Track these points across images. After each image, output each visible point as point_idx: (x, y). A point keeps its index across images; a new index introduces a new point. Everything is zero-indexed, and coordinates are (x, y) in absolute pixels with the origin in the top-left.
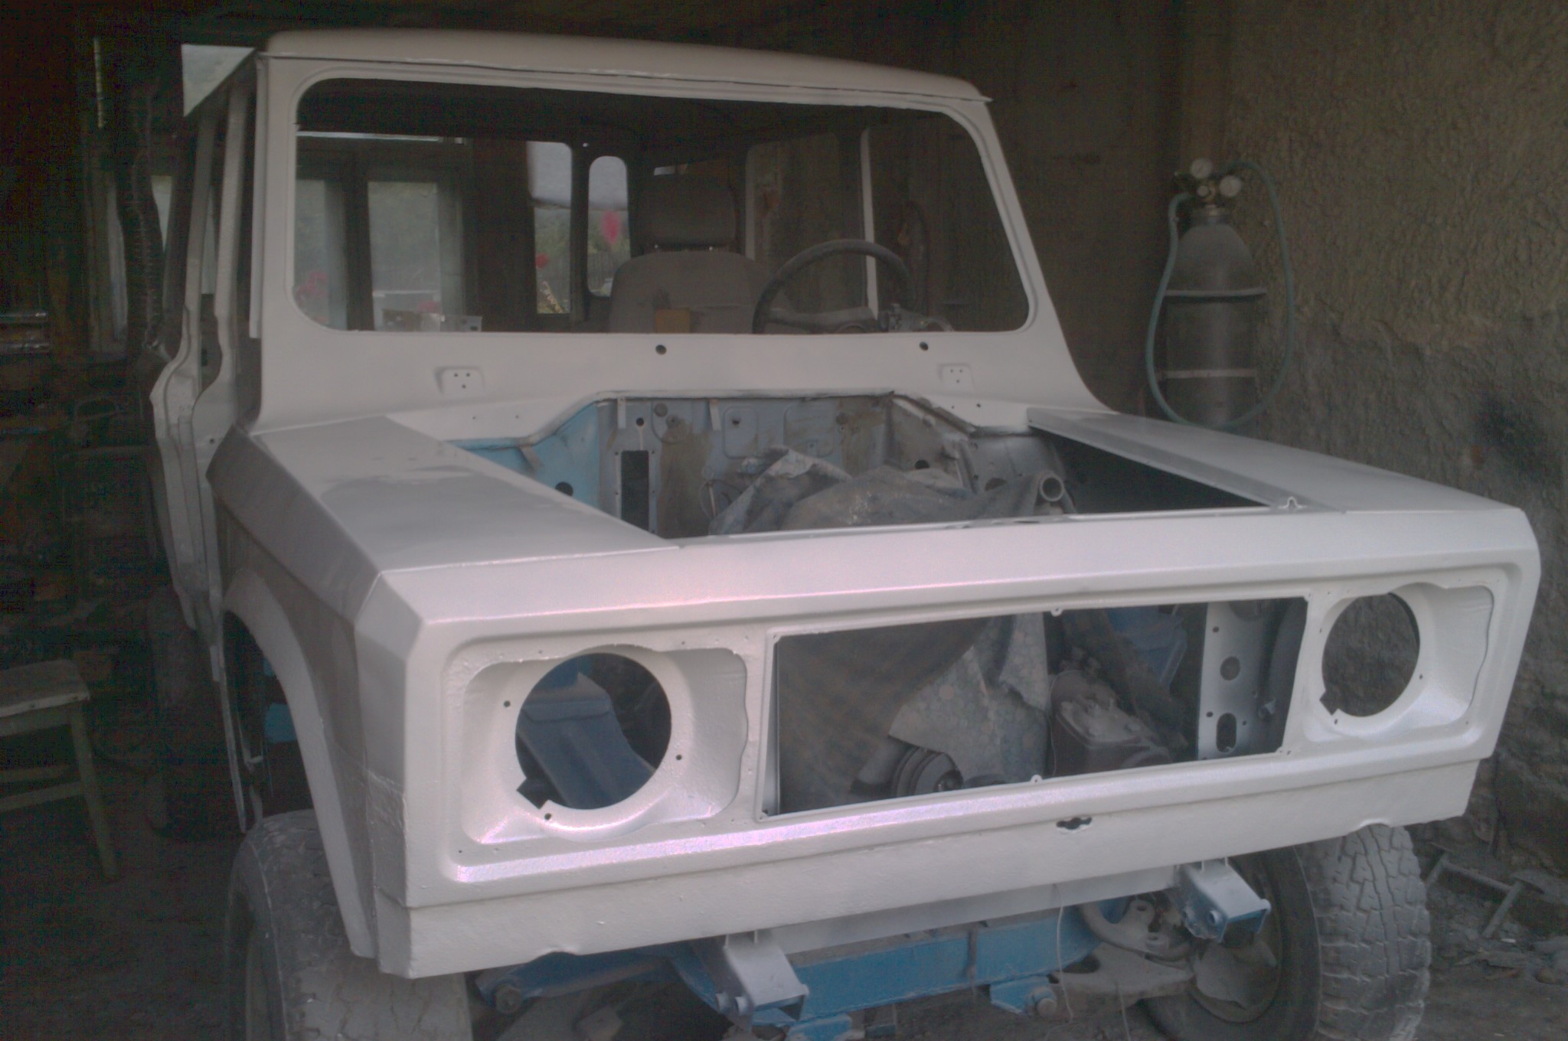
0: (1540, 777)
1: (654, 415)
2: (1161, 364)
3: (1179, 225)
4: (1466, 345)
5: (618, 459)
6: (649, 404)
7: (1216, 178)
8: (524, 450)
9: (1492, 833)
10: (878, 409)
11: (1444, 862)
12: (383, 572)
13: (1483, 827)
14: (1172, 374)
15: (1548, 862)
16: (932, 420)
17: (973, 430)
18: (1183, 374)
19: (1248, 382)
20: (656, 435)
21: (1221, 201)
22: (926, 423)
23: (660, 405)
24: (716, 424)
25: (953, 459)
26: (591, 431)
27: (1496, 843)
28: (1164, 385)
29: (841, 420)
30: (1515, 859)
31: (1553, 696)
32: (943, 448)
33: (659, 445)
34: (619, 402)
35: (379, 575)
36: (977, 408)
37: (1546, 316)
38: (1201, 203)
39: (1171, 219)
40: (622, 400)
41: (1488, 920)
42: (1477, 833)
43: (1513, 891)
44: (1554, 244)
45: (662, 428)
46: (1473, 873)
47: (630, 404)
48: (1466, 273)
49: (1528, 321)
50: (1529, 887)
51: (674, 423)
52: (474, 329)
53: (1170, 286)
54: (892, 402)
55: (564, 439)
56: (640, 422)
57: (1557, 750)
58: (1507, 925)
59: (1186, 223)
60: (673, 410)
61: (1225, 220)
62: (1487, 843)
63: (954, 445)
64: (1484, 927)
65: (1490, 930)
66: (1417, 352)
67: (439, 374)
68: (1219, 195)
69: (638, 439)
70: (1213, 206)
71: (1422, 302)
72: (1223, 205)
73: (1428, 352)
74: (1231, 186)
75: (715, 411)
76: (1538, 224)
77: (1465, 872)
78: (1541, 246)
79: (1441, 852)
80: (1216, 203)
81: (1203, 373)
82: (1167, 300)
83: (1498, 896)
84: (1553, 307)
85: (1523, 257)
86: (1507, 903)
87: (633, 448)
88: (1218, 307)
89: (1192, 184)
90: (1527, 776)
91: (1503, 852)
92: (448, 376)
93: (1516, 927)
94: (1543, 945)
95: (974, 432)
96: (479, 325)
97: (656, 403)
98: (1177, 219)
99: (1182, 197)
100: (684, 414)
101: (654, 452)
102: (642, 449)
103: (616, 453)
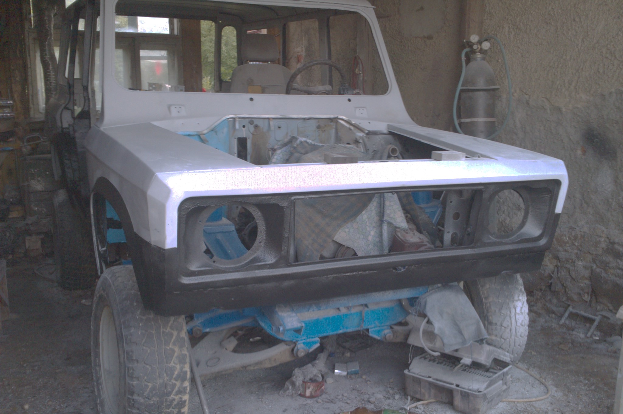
0: (609, 275)
1: (249, 124)
2: (459, 117)
3: (466, 61)
4: (579, 106)
5: (236, 141)
6: (247, 120)
7: (480, 42)
8: (201, 136)
9: (589, 298)
10: (332, 124)
11: (570, 309)
12: (157, 174)
13: (586, 296)
14: (463, 120)
15: (611, 308)
16: (352, 128)
17: (367, 132)
18: (468, 120)
19: (493, 123)
20: (249, 131)
21: (482, 51)
22: (350, 129)
23: (251, 121)
24: (272, 128)
25: (360, 142)
26: (225, 130)
27: (591, 301)
28: (460, 124)
29: (319, 127)
30: (598, 307)
31: (613, 243)
32: (356, 138)
33: (251, 135)
34: (237, 119)
35: (155, 174)
36: (369, 124)
37: (611, 93)
38: (473, 52)
39: (463, 58)
40: (237, 118)
41: (588, 330)
42: (584, 298)
43: (598, 319)
44: (614, 65)
45: (252, 128)
46: (583, 313)
47: (240, 120)
48: (579, 78)
49: (603, 95)
50: (604, 317)
51: (256, 127)
52: (182, 90)
53: (463, 85)
54: (338, 121)
55: (216, 132)
56: (244, 127)
57: (615, 264)
58: (595, 333)
59: (468, 60)
60: (256, 122)
61: (484, 59)
62: (587, 302)
63: (360, 137)
64: (587, 333)
65: (589, 334)
66: (559, 109)
67: (169, 107)
68: (481, 49)
69: (243, 134)
70: (479, 54)
71: (562, 90)
72: (483, 53)
73: (564, 110)
74: (486, 45)
75: (272, 123)
76: (607, 58)
77: (579, 312)
78: (609, 67)
79: (569, 305)
80: (479, 53)
81: (475, 120)
82: (462, 91)
83: (591, 321)
84: (613, 90)
85: (601, 71)
86: (596, 323)
87: (241, 136)
88: (481, 93)
89: (470, 45)
90: (603, 275)
91: (594, 305)
92: (173, 108)
93: (599, 333)
94: (609, 339)
95: (368, 133)
96: (184, 89)
97: (250, 119)
98: (465, 58)
99: (467, 49)
100: (260, 123)
101: (249, 138)
102: (245, 137)
103: (235, 138)
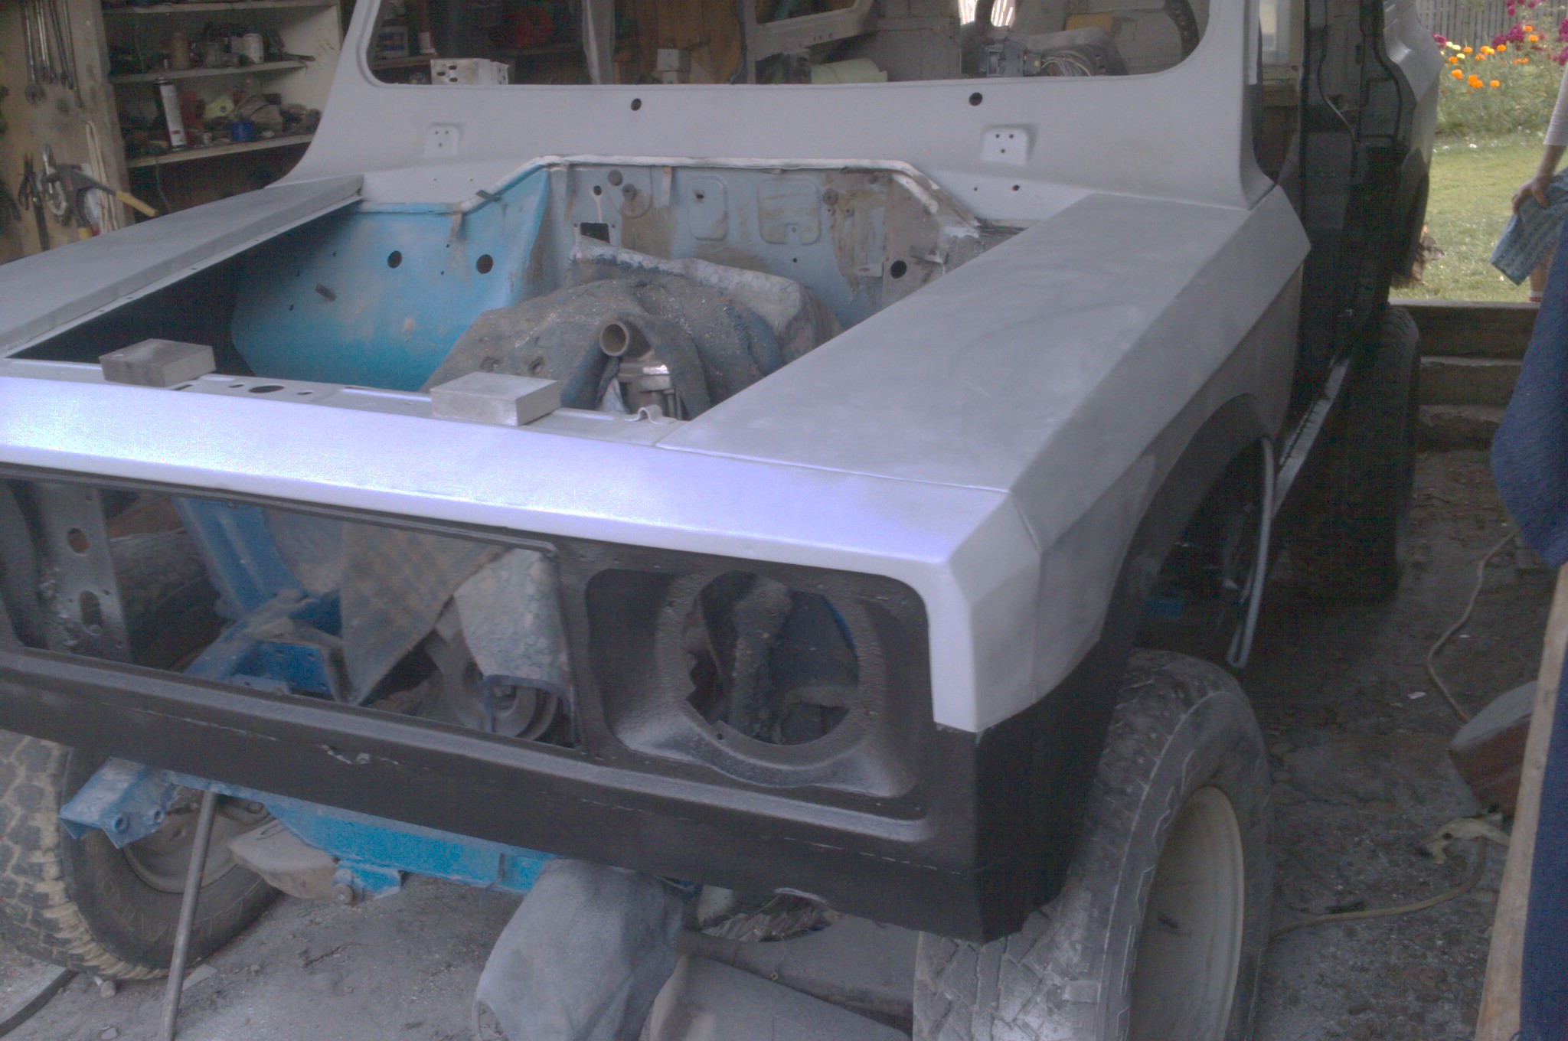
1: (611, 184)
5: (577, 232)
6: (604, 170)
10: (875, 187)
20: (614, 205)
23: (616, 175)
29: (831, 199)
32: (937, 245)
33: (618, 219)
36: (1012, 192)
40: (579, 165)
45: (616, 195)
47: (587, 170)
51: (631, 192)
54: (891, 181)
56: (598, 191)
60: (628, 178)
63: (953, 242)
69: (597, 212)
75: (681, 182)
87: (590, 219)
92: (431, 133)
97: (611, 170)
100: (642, 184)
101: (613, 227)
102: (601, 222)
103: (576, 225)
